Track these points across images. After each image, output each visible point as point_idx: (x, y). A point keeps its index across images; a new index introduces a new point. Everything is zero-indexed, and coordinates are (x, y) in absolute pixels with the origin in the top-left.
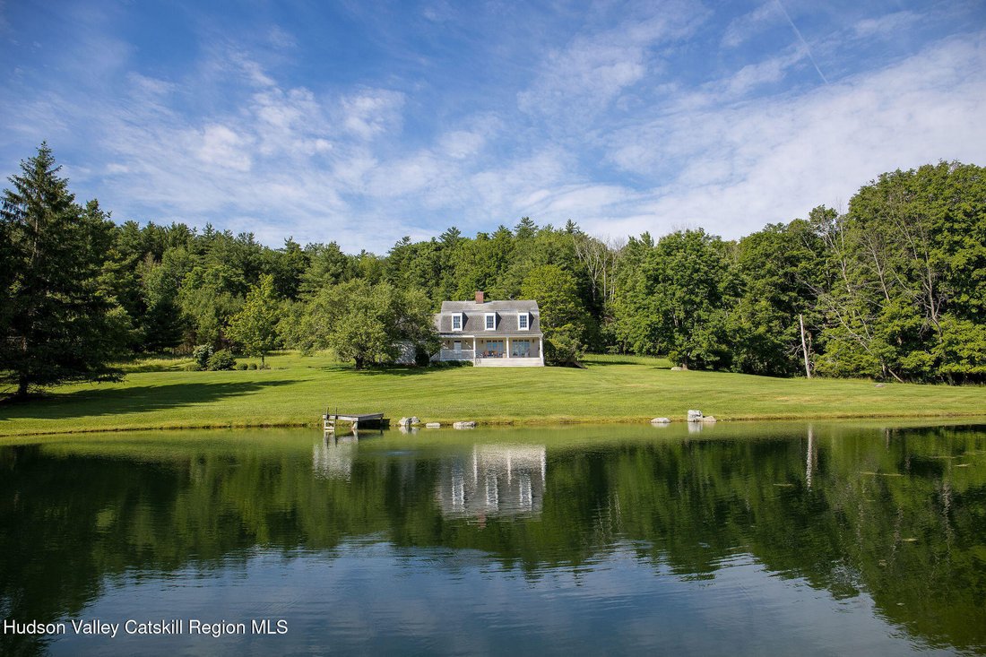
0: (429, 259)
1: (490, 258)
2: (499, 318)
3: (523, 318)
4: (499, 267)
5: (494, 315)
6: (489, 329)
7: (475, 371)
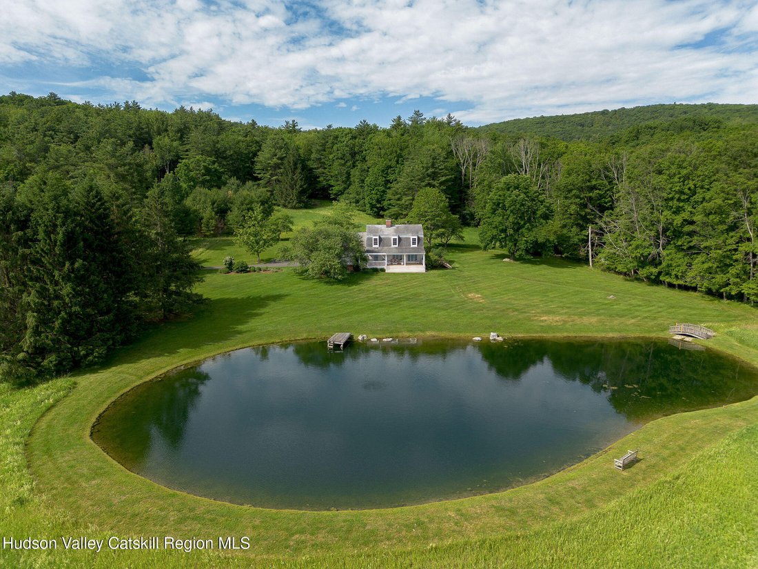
0: (347, 146)
1: (391, 154)
2: (400, 239)
3: (414, 240)
4: (397, 162)
5: (397, 237)
6: (395, 246)
7: (388, 279)
